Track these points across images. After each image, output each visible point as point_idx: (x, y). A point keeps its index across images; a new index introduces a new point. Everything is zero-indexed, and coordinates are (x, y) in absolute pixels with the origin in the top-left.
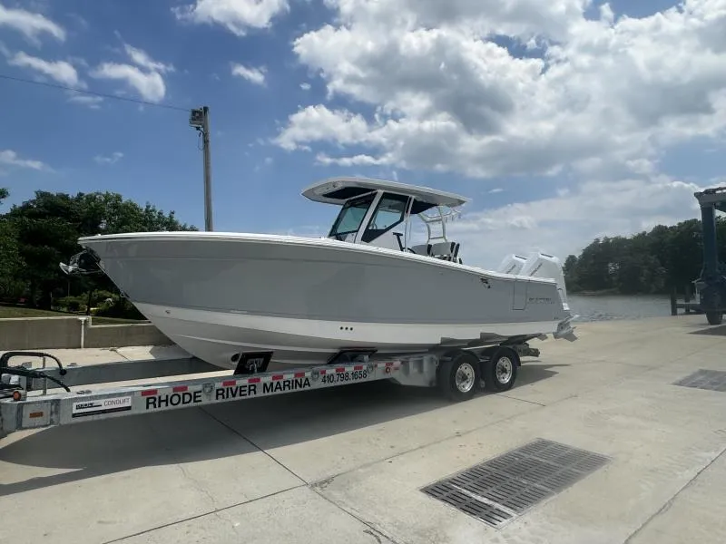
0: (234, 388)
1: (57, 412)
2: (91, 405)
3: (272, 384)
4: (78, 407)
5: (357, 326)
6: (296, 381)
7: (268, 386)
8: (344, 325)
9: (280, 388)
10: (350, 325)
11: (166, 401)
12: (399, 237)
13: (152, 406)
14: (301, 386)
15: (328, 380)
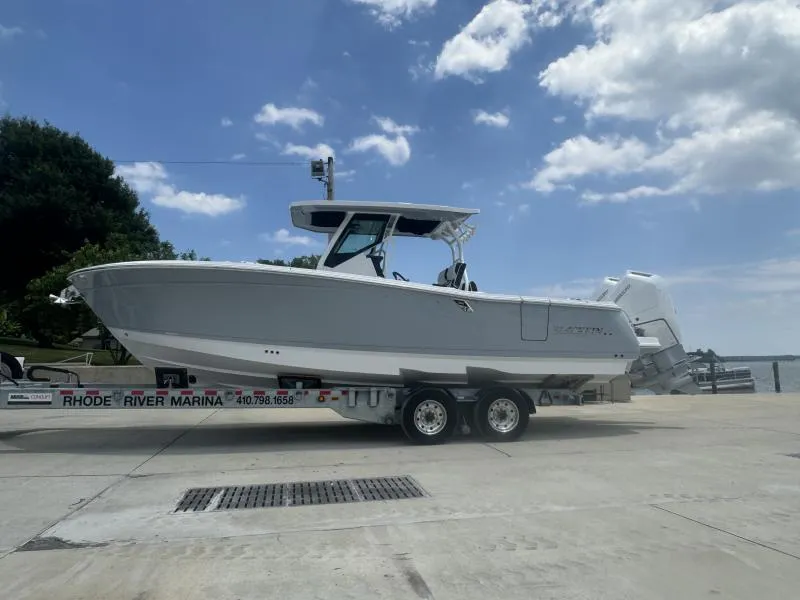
0: (142, 398)
2: (22, 397)
4: (12, 397)
5: (283, 350)
6: (207, 398)
7: (176, 399)
8: (270, 348)
9: (189, 403)
10: (275, 348)
11: (80, 401)
12: (376, 261)
13: (67, 403)
14: (212, 404)
15: (244, 401)
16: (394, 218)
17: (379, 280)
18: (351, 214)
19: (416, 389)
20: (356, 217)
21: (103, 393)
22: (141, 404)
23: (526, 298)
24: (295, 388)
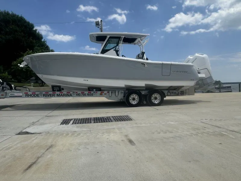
0: (48, 94)
1: (6, 95)
2: (13, 94)
3: (59, 94)
4: (11, 95)
5: (89, 79)
6: (67, 94)
7: (58, 94)
8: (85, 79)
9: (62, 96)
10: (87, 79)
11: (30, 95)
12: (117, 52)
13: (27, 96)
14: (69, 96)
15: (78, 95)
16: (122, 37)
17: (117, 57)
18: (108, 36)
19: (130, 91)
20: (110, 37)
21: (37, 93)
22: (48, 96)
23: (164, 62)
24: (93, 91)
